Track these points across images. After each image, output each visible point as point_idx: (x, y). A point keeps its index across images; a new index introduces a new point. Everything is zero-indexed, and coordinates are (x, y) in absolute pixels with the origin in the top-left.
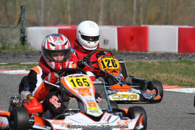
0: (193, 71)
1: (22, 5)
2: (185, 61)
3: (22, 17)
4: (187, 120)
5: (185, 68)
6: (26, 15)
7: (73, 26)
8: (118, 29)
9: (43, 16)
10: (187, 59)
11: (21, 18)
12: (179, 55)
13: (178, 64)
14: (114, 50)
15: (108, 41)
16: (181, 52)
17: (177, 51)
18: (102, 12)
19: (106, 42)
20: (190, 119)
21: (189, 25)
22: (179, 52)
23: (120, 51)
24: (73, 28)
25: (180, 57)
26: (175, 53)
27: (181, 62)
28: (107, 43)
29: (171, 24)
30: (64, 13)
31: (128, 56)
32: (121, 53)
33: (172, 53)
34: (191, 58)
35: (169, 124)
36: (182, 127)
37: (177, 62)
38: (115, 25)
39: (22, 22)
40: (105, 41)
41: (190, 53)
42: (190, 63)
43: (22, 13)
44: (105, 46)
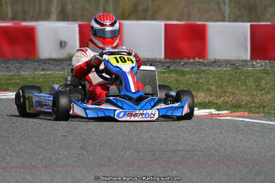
0: (187, 85)
2: (176, 71)
4: (181, 154)
5: (176, 80)
7: (16, 22)
8: (80, 26)
10: (177, 68)
12: (166, 62)
13: (166, 75)
15: (65, 43)
16: (170, 59)
17: (163, 56)
18: (55, 2)
19: (63, 44)
20: (185, 152)
21: (178, 20)
22: (165, 58)
24: (16, 25)
25: (168, 65)
26: (161, 59)
27: (170, 72)
28: (65, 46)
29: (153, 19)
33: (156, 59)
34: (183, 66)
35: (156, 159)
36: (174, 163)
37: (164, 73)
38: (74, 20)
40: (61, 44)
41: (181, 59)
42: (183, 73)
44: (62, 50)
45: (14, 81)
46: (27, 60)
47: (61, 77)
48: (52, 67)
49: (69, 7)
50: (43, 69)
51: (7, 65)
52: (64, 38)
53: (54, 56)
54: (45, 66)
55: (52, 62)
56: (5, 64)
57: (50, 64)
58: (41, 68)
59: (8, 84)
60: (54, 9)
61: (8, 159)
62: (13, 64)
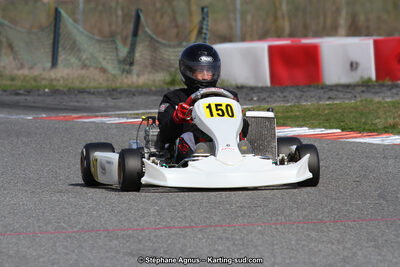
1: (203, 5)
3: (204, 27)
6: (210, 23)
7: (295, 39)
8: (376, 43)
9: (239, 23)
11: (201, 28)
14: (370, 79)
15: (357, 64)
18: (344, 13)
23: (381, 82)
24: (295, 43)
28: (357, 68)
30: (276, 18)
31: (394, 91)
32: (383, 85)
38: (368, 34)
39: (203, 35)
40: (352, 65)
43: (204, 19)
44: (353, 73)
45: (293, 114)
46: (310, 86)
47: (353, 108)
48: (341, 95)
49: (362, 18)
50: (330, 98)
51: (285, 94)
52: (355, 58)
53: (344, 80)
54: (332, 94)
55: (340, 89)
56: (282, 92)
57: (338, 91)
58: (326, 96)
59: (286, 118)
60: (343, 21)
61: (287, 212)
62: (291, 92)
